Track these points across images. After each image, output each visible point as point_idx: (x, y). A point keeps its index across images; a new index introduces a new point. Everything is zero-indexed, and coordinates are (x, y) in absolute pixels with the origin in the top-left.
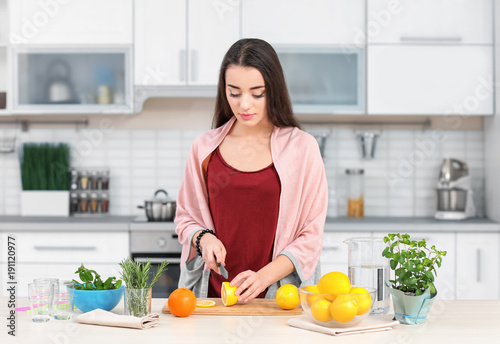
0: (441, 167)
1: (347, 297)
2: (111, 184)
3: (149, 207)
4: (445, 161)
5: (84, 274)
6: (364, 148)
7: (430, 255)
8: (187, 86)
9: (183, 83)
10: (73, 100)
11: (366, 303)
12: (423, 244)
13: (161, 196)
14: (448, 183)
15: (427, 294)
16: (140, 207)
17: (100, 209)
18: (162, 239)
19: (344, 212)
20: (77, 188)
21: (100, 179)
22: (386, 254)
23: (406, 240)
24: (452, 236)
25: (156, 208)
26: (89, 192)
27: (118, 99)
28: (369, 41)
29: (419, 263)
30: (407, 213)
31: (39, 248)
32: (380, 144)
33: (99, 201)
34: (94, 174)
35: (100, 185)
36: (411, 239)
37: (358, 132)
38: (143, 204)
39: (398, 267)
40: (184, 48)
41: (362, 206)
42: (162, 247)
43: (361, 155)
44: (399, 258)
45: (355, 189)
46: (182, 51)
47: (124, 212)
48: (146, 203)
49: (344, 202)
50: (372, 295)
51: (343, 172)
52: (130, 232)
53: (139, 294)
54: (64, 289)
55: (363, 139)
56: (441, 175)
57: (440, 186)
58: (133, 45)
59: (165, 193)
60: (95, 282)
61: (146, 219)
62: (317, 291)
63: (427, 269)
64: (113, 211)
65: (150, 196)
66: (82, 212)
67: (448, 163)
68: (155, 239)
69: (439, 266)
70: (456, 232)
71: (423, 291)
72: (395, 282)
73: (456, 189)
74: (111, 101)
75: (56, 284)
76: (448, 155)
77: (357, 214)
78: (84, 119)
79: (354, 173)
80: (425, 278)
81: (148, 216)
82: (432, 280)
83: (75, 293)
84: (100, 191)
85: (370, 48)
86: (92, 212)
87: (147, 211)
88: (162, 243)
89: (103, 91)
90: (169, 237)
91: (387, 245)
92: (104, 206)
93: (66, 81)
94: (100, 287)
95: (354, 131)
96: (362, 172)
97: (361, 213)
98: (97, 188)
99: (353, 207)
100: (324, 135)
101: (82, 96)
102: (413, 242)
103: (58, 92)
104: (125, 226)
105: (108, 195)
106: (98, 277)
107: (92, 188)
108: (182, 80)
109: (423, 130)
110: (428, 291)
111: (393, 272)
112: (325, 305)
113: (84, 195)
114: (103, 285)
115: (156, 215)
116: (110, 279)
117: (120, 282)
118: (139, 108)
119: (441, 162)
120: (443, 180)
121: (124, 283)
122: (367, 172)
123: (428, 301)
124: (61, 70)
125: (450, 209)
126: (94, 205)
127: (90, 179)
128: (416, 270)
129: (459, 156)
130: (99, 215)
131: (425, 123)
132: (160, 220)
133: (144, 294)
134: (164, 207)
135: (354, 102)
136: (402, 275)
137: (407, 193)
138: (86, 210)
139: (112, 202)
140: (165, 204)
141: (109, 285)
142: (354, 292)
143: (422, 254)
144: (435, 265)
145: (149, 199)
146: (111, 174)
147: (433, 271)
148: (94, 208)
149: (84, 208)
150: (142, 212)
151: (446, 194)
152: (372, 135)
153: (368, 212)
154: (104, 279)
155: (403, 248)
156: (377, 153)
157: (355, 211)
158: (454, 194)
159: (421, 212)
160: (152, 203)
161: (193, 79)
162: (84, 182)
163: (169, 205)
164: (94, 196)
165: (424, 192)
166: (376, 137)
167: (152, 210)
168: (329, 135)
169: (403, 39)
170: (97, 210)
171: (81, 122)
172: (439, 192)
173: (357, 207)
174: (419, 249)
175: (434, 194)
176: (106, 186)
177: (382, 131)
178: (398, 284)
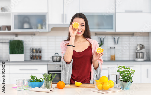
0: (137, 46)
1: (107, 83)
2: (42, 51)
3: (53, 58)
4: (138, 45)
5: (33, 77)
6: (115, 41)
7: (131, 72)
8: (64, 24)
9: (63, 23)
10: (31, 28)
11: (113, 85)
12: (129, 68)
13: (57, 55)
14: (139, 51)
15: (130, 82)
16: (51, 58)
17: (39, 58)
18: (57, 67)
19: (109, 59)
20: (32, 53)
21: (39, 50)
22: (118, 71)
23: (124, 67)
24: (140, 65)
25: (55, 58)
26: (36, 54)
27: (44, 28)
28: (116, 11)
29: (128, 74)
30: (128, 59)
31: (21, 70)
32: (120, 40)
33: (38, 56)
34: (37, 49)
35: (39, 52)
36: (125, 67)
37: (113, 37)
38: (51, 57)
39: (122, 75)
40: (63, 13)
41: (115, 57)
42: (57, 69)
43: (114, 43)
44: (122, 72)
45: (113, 52)
46: (62, 14)
47: (46, 59)
48: (52, 57)
49: (109, 56)
50: (114, 82)
51: (109, 48)
52: (48, 65)
53: (48, 83)
54: (27, 82)
55: (115, 39)
56: (137, 48)
57: (137, 52)
58: (48, 13)
59: (58, 54)
60: (36, 80)
61: (52, 61)
62: (99, 82)
63: (130, 75)
64: (43, 59)
65: (53, 55)
66: (33, 59)
67: (139, 45)
68: (55, 67)
69: (133, 74)
70: (141, 64)
71: (129, 81)
72: (121, 79)
73: (141, 52)
74: (42, 28)
75: (24, 80)
76: (139, 43)
77: (113, 59)
78: (34, 33)
79: (112, 48)
80: (129, 78)
81: (53, 60)
82: (131, 78)
83: (30, 83)
84: (39, 54)
85: (116, 14)
86: (37, 59)
87: (52, 59)
88: (57, 68)
89: (39, 25)
90: (59, 66)
91: (119, 69)
92: (40, 58)
93: (28, 22)
94: (37, 81)
95: (112, 36)
96: (114, 48)
97: (114, 59)
98: (38, 53)
99: (112, 57)
100: (104, 38)
101: (33, 27)
102: (126, 68)
103: (26, 26)
104: (46, 63)
105: (41, 55)
106: (36, 78)
107: (37, 53)
108: (62, 22)
109: (132, 36)
110: (130, 81)
111: (120, 76)
112: (101, 85)
113: (34, 55)
114: (38, 80)
115: (55, 60)
116: (40, 79)
117: (43, 79)
118: (50, 30)
119: (137, 45)
120: (137, 50)
121: (44, 80)
122: (116, 48)
123: (130, 84)
124: (27, 20)
125: (139, 58)
126: (37, 57)
127: (36, 50)
128: (127, 76)
129: (142, 43)
130: (39, 60)
131: (132, 34)
132: (56, 61)
133: (50, 83)
134: (58, 58)
135: (112, 29)
136: (123, 77)
137: (128, 53)
138: (35, 59)
139: (42, 57)
140: (58, 57)
141: (40, 81)
142: (109, 82)
143: (128, 71)
144: (132, 74)
145: (53, 56)
146: (42, 49)
147: (131, 76)
148: (37, 58)
149: (34, 58)
150: (51, 59)
151: (138, 54)
152: (117, 38)
153: (116, 59)
154: (38, 79)
155: (123, 69)
156: (119, 43)
157: (112, 58)
158: (141, 54)
159: (131, 59)
160: (54, 57)
161: (66, 22)
162: (34, 51)
163: (59, 57)
164: (37, 55)
165: (132, 53)
166: (118, 38)
167: (54, 59)
168: (105, 38)
169: (126, 11)
170: (38, 59)
171: (33, 34)
172: (136, 53)
173: (113, 57)
174: (127, 70)
175: (135, 54)
176: (40, 52)
177: (120, 36)
178: (122, 79)
